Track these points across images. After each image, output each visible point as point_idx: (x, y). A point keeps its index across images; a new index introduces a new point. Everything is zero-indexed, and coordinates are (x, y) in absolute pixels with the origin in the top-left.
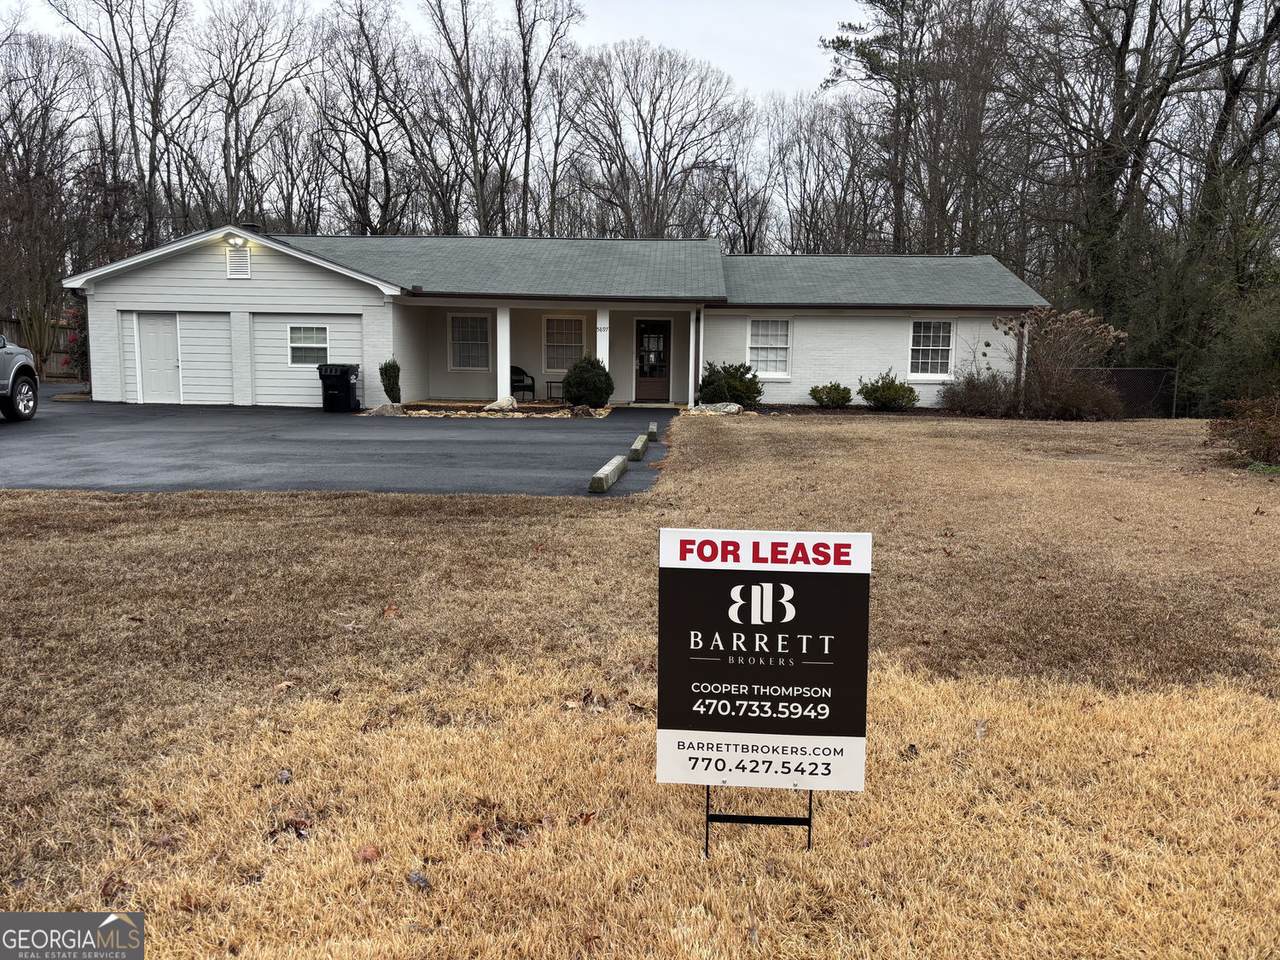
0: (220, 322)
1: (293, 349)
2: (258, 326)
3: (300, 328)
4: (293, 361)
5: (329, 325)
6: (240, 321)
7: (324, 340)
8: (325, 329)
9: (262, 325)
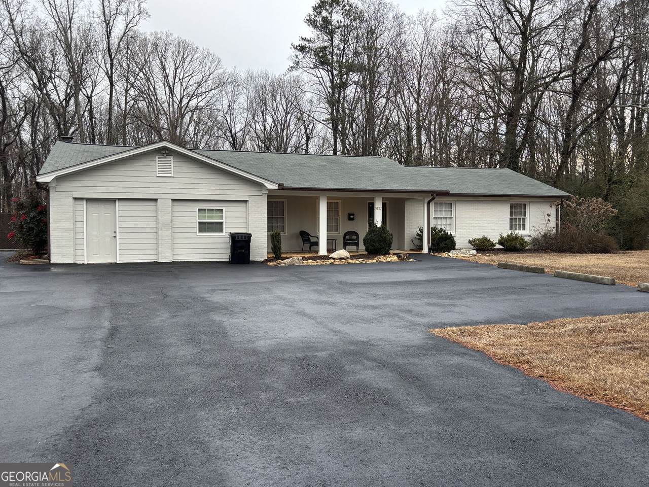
0: (150, 206)
1: (199, 223)
2: (176, 209)
3: (206, 209)
4: (200, 231)
5: (225, 208)
6: (165, 205)
7: (222, 217)
8: (222, 210)
9: (180, 207)
